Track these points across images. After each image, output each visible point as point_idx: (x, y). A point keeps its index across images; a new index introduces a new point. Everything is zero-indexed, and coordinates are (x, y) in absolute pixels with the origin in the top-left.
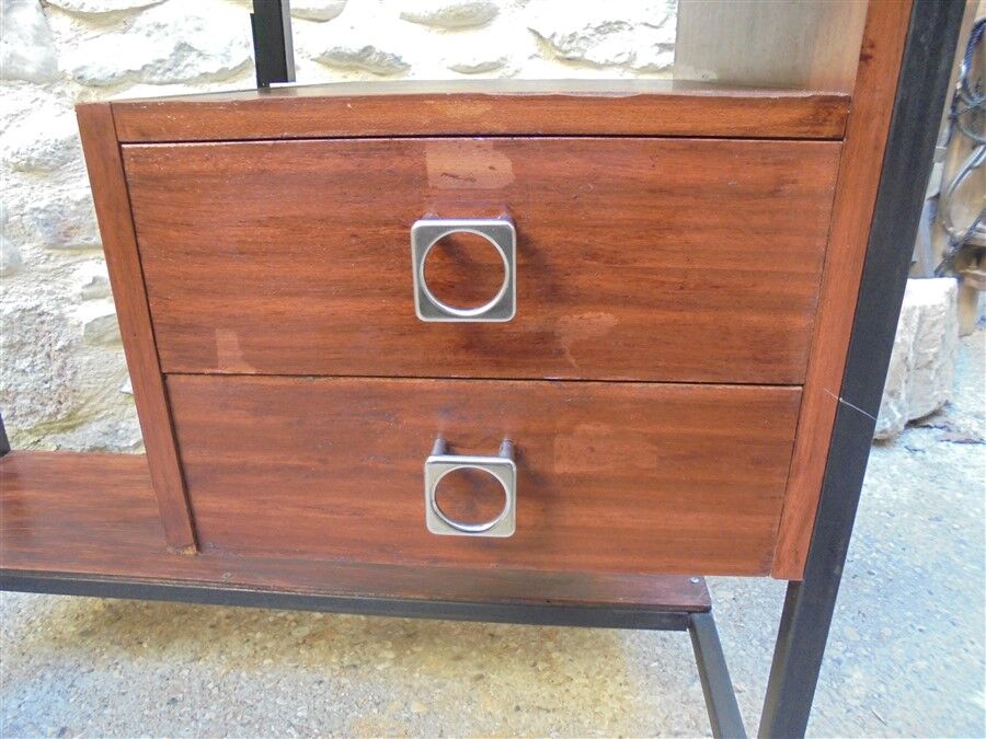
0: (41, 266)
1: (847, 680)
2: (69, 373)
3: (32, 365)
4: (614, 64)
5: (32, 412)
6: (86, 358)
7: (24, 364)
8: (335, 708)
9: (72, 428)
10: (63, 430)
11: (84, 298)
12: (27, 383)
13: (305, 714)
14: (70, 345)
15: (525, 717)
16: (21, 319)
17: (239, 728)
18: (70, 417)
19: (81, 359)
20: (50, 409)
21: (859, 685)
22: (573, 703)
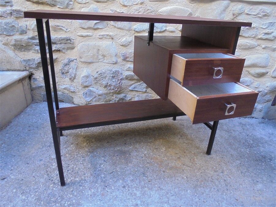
0: (121, 63)
1: (257, 185)
2: (121, 84)
3: (115, 81)
4: (250, 37)
5: (113, 89)
6: (124, 82)
7: (114, 80)
8: (151, 154)
9: (119, 94)
10: (117, 94)
11: (127, 70)
12: (114, 84)
13: (146, 153)
14: (122, 79)
15: (185, 166)
16: (115, 72)
17: (135, 151)
18: (119, 92)
19: (123, 81)
20: (116, 89)
21: (259, 187)
22: (195, 168)
